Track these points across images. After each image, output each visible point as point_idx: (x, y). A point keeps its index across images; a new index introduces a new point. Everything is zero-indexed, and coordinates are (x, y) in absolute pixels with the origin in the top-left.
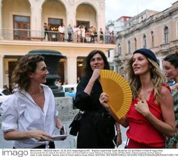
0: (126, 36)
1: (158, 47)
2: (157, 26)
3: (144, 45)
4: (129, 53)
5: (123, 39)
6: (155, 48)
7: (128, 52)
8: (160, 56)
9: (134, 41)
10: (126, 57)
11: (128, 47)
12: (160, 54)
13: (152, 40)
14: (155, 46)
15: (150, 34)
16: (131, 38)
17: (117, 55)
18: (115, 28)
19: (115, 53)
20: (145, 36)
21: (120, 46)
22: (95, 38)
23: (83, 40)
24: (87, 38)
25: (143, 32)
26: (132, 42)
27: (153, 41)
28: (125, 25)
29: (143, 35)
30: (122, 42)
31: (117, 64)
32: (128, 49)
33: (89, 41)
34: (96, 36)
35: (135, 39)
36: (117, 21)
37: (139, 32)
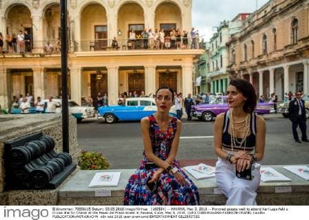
0: (241, 39)
1: (282, 50)
2: (282, 20)
3: (264, 48)
4: (246, 61)
5: (238, 43)
6: (277, 51)
7: (243, 60)
8: (285, 62)
9: (251, 45)
10: (242, 66)
11: (244, 53)
12: (285, 60)
13: (273, 41)
14: (278, 49)
15: (272, 33)
16: (247, 41)
17: (231, 64)
18: (229, 30)
19: (229, 62)
20: (265, 37)
21: (234, 53)
22: (177, 43)
23: (162, 46)
24: (166, 44)
25: (263, 30)
26: (249, 46)
27: (275, 42)
28: (244, 24)
29: (262, 36)
30: (237, 47)
31: (231, 76)
32: (244, 56)
33: (169, 46)
34: (179, 40)
35: (253, 42)
36: (232, 21)
37: (258, 32)
